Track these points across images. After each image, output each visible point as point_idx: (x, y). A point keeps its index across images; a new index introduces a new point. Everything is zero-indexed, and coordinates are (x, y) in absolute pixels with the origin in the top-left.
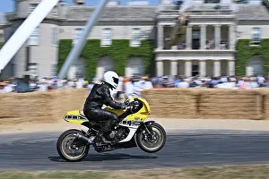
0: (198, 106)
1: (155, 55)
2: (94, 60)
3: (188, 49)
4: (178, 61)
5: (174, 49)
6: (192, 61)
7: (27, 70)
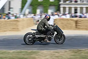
0: (76, 25)
1: (60, 5)
2: (36, 6)
3: (73, 3)
4: (69, 7)
5: (67, 2)
6: (75, 7)
7: (9, 10)
